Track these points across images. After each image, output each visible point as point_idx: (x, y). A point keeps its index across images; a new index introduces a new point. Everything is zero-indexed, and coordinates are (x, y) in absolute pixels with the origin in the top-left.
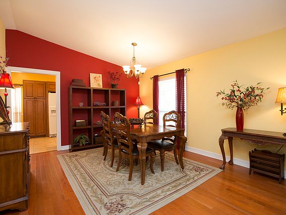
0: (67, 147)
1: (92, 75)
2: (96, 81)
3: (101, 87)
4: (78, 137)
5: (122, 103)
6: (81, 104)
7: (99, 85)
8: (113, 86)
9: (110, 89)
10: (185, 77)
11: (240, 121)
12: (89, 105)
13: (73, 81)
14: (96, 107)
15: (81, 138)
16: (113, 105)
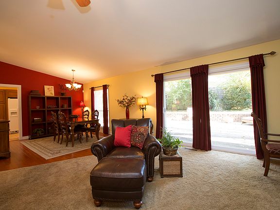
0: (27, 137)
1: (46, 87)
2: (49, 91)
3: (53, 95)
4: (36, 130)
5: (70, 106)
6: (38, 107)
7: (52, 94)
8: (62, 94)
9: (60, 97)
10: (107, 90)
11: (128, 115)
12: (44, 107)
13: (31, 92)
14: (49, 109)
15: (38, 130)
16: (62, 107)
